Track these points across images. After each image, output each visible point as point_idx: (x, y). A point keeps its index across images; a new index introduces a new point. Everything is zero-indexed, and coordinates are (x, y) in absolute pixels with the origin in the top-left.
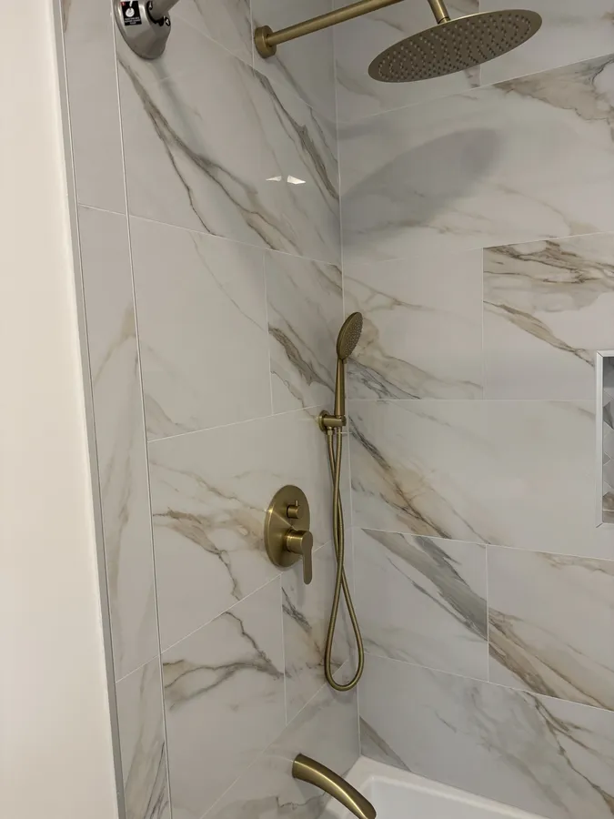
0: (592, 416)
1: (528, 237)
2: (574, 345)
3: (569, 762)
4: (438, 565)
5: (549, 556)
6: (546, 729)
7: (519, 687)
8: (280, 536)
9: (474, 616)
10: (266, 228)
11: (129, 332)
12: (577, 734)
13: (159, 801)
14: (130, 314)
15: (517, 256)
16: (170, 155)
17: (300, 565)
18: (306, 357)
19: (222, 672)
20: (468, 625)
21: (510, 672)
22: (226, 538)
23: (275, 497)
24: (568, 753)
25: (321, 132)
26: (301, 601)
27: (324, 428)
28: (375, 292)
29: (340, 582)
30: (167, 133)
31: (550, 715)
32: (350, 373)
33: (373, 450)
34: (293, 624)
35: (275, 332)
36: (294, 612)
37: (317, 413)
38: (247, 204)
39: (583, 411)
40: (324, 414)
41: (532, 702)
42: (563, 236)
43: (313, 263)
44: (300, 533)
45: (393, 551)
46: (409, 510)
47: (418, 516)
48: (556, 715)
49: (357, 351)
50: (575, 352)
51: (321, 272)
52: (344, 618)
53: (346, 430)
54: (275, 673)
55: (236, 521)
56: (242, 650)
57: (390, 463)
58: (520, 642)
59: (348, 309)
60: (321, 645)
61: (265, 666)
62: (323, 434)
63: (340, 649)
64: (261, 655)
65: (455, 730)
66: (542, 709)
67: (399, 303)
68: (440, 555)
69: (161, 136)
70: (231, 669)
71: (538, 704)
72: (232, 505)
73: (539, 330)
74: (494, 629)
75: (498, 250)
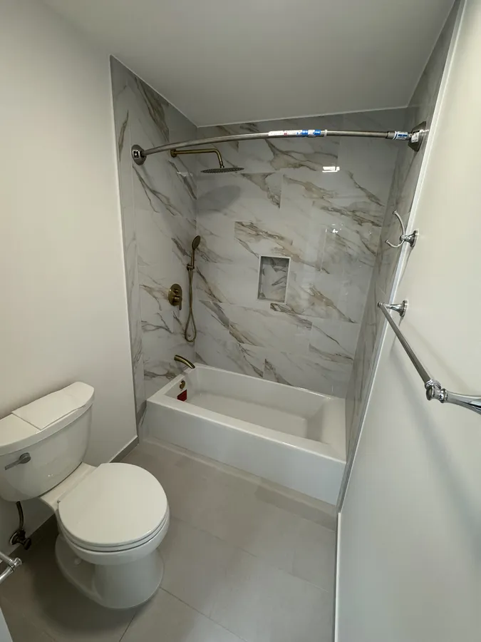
0: (257, 271)
1: (246, 221)
2: (254, 252)
3: (246, 359)
4: (218, 310)
5: (244, 308)
6: (241, 352)
7: (235, 341)
8: (173, 297)
9: (226, 323)
10: (171, 209)
11: (134, 239)
12: (249, 353)
13: (140, 352)
14: (135, 235)
15: (243, 225)
16: (145, 191)
18: (183, 248)
19: (156, 327)
20: (224, 326)
21: (234, 338)
22: (158, 295)
23: (172, 286)
24: (246, 357)
25: (191, 178)
26: (179, 316)
27: (188, 269)
29: (191, 312)
30: (145, 185)
32: (197, 253)
33: (203, 278)
34: (176, 320)
35: (174, 240)
36: (177, 318)
37: (186, 264)
38: (166, 202)
40: (188, 265)
41: (238, 345)
42: (254, 222)
43: (187, 219)
44: (179, 297)
45: (207, 306)
46: (211, 294)
47: (214, 296)
48: (244, 348)
49: (199, 246)
51: (189, 222)
52: (191, 323)
53: (194, 270)
54: (170, 332)
55: (160, 291)
56: (161, 324)
58: (237, 330)
59: (196, 234)
60: (184, 329)
61: (167, 330)
62: (187, 271)
63: (190, 331)
64: (166, 326)
65: (220, 353)
66: (241, 347)
67: (213, 234)
68: (219, 307)
69: (143, 186)
70: (159, 327)
71: (240, 345)
72: (160, 286)
73: (247, 247)
74: (231, 327)
75: (239, 223)
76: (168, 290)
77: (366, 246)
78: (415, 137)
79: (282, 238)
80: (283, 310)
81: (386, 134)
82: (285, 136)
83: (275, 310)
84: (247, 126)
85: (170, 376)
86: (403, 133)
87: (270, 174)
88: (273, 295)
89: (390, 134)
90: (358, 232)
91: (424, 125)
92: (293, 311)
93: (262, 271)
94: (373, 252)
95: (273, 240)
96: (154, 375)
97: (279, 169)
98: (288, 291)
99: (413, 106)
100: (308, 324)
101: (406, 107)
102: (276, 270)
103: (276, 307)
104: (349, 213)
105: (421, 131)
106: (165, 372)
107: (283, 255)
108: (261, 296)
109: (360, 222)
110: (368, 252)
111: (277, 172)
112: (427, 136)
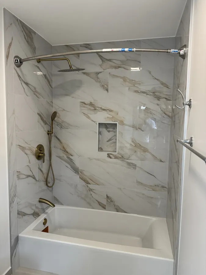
0: (97, 133)
1: (87, 102)
2: (94, 121)
3: (92, 197)
4: (71, 162)
5: (90, 158)
6: (89, 191)
7: (84, 183)
8: (38, 154)
9: (76, 170)
10: (38, 95)
11: (14, 113)
12: (94, 191)
13: (15, 195)
14: (14, 110)
15: (85, 104)
16: (21, 83)
17: (42, 160)
18: (45, 119)
19: (27, 176)
20: (75, 173)
21: (83, 181)
22: (28, 152)
23: (38, 146)
24: (92, 195)
25: (49, 75)
26: (42, 167)
27: (48, 134)
28: (60, 107)
29: (50, 165)
30: (21, 80)
31: (89, 188)
32: (54, 123)
33: (59, 139)
35: (38, 114)
36: (40, 169)
37: (47, 131)
38: (34, 91)
39: (95, 132)
40: (48, 131)
41: (86, 186)
42: (92, 101)
43: (47, 101)
44: (42, 153)
45: (62, 160)
46: (65, 151)
47: (67, 152)
48: (91, 188)
49: (56, 119)
50: (94, 122)
51: (48, 103)
52: (51, 173)
53: (53, 135)
54: (36, 180)
55: (30, 149)
56: (30, 174)
57: (62, 142)
58: (85, 175)
59: (54, 110)
60: (46, 178)
61: (34, 178)
62: (48, 135)
63: (50, 180)
64: (34, 176)
65: (72, 194)
66: (88, 187)
67: (65, 110)
68: (71, 160)
69: (20, 80)
70: (28, 176)
71: (87, 186)
72: (29, 146)
73: (89, 117)
74: (80, 173)
75: (82, 102)
76: (35, 149)
77: (164, 113)
78: (182, 52)
79: (111, 111)
80: (116, 157)
81: (167, 51)
82: (112, 52)
83: (111, 158)
84: (85, 46)
85: (36, 215)
86: (175, 50)
87: (100, 72)
88: (108, 148)
89: (169, 51)
90: (158, 105)
91: (186, 46)
92: (122, 158)
93: (100, 133)
94: (169, 116)
95: (105, 112)
96: (25, 214)
97: (106, 69)
98: (118, 144)
99: (178, 36)
100: (134, 166)
101: (175, 36)
102: (109, 131)
103: (111, 156)
104: (151, 94)
105: (184, 49)
106: (32, 212)
107: (113, 121)
108: (100, 149)
109: (159, 98)
110: (166, 116)
111: (105, 71)
112: (188, 51)
